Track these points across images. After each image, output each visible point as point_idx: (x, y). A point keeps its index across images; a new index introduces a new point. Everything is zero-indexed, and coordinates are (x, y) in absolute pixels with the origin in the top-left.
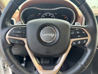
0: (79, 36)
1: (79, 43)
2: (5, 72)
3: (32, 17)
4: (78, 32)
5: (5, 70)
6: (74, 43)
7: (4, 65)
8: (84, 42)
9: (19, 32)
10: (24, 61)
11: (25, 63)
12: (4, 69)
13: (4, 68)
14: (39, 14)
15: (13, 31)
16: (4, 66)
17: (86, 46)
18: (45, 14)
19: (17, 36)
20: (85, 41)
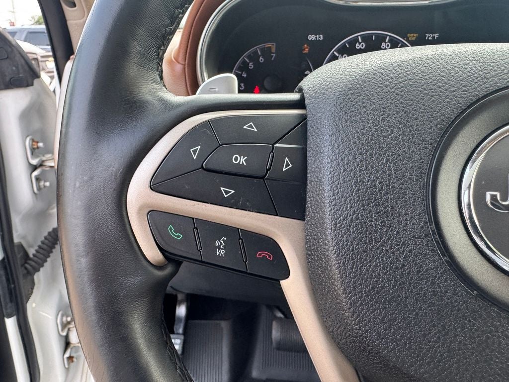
2: (67, 369)
3: (261, 59)
5: (70, 358)
7: (64, 334)
9: (242, 160)
10: (180, 319)
11: (181, 331)
12: (67, 355)
13: (67, 344)
14: (312, 37)
15: (195, 152)
16: (67, 337)
18: (356, 40)
19: (227, 192)
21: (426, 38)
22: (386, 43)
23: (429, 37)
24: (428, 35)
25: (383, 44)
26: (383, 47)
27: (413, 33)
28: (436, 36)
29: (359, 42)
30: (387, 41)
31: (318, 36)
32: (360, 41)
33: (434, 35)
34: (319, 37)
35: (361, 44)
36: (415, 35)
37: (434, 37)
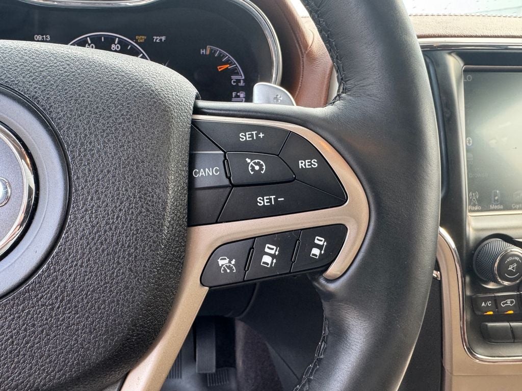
0: (263, 201)
1: (267, 259)
4: (255, 165)
6: (223, 262)
8: (316, 251)
17: (332, 287)
18: (85, 41)
20: (320, 241)
21: (154, 41)
22: (116, 45)
23: (156, 39)
24: (155, 37)
25: (113, 46)
26: (113, 48)
27: (142, 35)
28: (163, 39)
29: (88, 43)
30: (116, 43)
31: (44, 36)
32: (90, 42)
33: (161, 38)
34: (46, 38)
35: (91, 45)
36: (143, 37)
37: (161, 40)
